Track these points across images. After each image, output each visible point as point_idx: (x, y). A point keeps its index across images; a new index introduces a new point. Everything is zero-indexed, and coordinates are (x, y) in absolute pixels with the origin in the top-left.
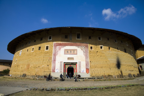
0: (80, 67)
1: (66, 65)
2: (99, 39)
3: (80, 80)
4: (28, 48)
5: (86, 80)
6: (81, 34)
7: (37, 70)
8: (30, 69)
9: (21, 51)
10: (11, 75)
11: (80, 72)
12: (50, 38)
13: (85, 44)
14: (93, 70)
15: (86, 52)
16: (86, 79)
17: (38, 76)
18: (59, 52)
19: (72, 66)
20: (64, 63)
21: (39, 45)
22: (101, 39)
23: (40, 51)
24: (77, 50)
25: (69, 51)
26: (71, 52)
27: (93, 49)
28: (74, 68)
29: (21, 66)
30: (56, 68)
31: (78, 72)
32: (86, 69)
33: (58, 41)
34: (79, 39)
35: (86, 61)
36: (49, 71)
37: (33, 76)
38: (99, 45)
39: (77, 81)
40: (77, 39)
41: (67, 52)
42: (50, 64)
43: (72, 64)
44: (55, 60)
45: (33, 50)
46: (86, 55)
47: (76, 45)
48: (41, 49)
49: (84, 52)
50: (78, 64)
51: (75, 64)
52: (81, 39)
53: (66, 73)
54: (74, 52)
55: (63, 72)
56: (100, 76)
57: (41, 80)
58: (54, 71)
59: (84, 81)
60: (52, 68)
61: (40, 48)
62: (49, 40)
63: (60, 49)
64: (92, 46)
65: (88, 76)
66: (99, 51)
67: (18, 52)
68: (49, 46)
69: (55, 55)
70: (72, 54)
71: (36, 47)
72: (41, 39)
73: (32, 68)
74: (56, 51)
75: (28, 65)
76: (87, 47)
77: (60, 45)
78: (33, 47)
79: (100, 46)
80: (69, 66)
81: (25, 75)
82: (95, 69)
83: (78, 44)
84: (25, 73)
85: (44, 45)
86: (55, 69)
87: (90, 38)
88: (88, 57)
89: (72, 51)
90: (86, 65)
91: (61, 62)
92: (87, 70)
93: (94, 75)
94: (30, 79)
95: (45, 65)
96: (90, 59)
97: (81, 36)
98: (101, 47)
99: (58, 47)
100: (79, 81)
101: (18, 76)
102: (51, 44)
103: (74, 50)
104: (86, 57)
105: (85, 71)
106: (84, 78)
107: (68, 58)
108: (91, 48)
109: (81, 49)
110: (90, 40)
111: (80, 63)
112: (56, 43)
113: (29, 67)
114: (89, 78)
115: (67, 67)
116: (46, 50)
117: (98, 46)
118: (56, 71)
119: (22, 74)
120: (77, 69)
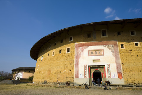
0: (109, 70)
1: (92, 69)
2: (132, 33)
3: (111, 87)
4: (48, 53)
5: (120, 89)
6: (106, 31)
7: (58, 76)
8: (51, 75)
9: (43, 56)
10: (33, 82)
11: (109, 77)
12: (71, 39)
13: (113, 42)
14: (127, 74)
15: (115, 52)
16: (120, 86)
17: (60, 83)
18: (82, 54)
19: (99, 69)
20: (89, 66)
21: (59, 48)
22: (135, 33)
23: (61, 54)
24: (103, 50)
25: (94, 52)
26: (96, 53)
27: (124, 48)
28: (101, 72)
29: (42, 72)
30: (80, 73)
31: (107, 77)
32: (118, 73)
33: (80, 42)
34: (105, 37)
35: (117, 63)
36: (72, 76)
37: (54, 83)
38: (133, 41)
39: (107, 89)
40: (102, 37)
41: (91, 53)
42: (73, 69)
43: (99, 67)
44: (78, 64)
45: (53, 54)
46: (116, 55)
47: (102, 45)
48: (62, 52)
49: (112, 52)
50: (106, 67)
51: (103, 68)
52: (107, 36)
53: (92, 79)
54: (100, 53)
55: (88, 77)
56: (140, 82)
57: (63, 87)
58: (77, 77)
59: (116, 89)
60: (75, 73)
61: (60, 51)
62: (69, 41)
63: (83, 50)
64: (123, 43)
65: (122, 82)
66: (133, 49)
67: (40, 57)
68: (70, 47)
69: (77, 58)
70: (98, 55)
71: (56, 50)
72: (62, 42)
73: (53, 74)
74: (78, 53)
75: (50, 71)
76: (116, 45)
77: (83, 45)
78: (54, 50)
79: (134, 43)
80: (95, 70)
81: (46, 82)
82: (131, 73)
83: (104, 42)
84: (46, 79)
85: (65, 48)
86: (78, 74)
87: (119, 34)
88: (119, 58)
89: (98, 52)
90: (117, 68)
91: (85, 66)
92: (120, 74)
93: (130, 81)
94: (51, 87)
95: (67, 70)
96: (121, 60)
97: (107, 33)
98: (137, 44)
99: (80, 48)
100: (110, 89)
101: (39, 84)
102: (73, 46)
103: (100, 50)
104: (117, 58)
105: (116, 76)
106: (116, 86)
107: (93, 60)
108: (122, 46)
109: (109, 49)
110: (119, 36)
111: (109, 65)
112: (78, 44)
113: (50, 73)
114: (123, 86)
115: (93, 71)
116: (67, 53)
117: (131, 43)
118: (80, 76)
119: (44, 81)
120: (105, 74)
